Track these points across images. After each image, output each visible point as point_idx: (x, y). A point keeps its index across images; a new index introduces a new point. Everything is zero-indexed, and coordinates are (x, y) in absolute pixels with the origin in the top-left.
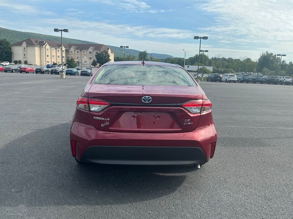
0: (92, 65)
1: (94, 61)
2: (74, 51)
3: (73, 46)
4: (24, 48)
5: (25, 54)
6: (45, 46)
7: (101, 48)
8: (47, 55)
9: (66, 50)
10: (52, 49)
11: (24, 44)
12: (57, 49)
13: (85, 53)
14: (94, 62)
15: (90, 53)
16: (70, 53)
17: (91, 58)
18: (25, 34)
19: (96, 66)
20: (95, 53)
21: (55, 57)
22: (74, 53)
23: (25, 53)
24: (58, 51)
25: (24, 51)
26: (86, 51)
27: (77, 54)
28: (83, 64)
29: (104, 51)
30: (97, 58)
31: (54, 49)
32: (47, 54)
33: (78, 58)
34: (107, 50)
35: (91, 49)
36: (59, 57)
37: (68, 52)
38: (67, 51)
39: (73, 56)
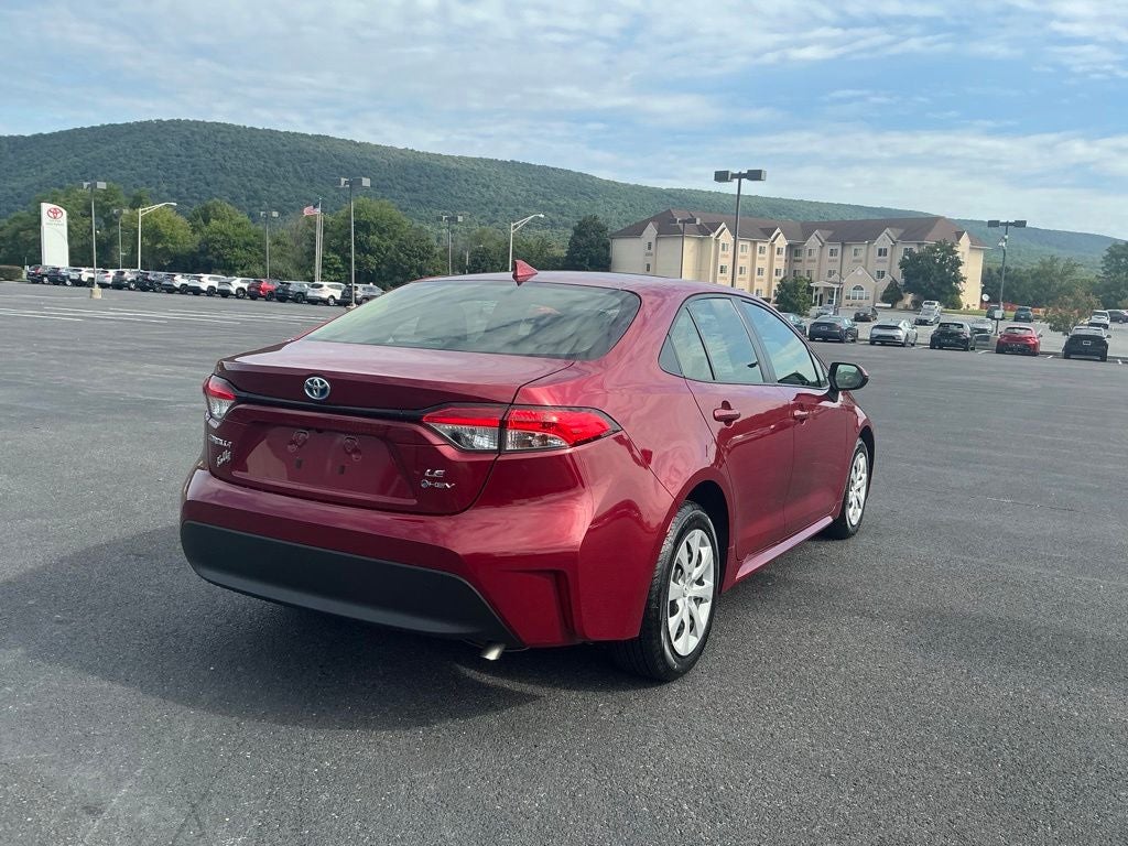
0: (884, 299)
1: (893, 284)
2: (818, 248)
3: (819, 229)
4: (650, 244)
5: (648, 266)
6: (718, 236)
7: (929, 230)
8: (722, 267)
9: (790, 247)
10: (740, 243)
11: (651, 231)
12: (759, 245)
13: (862, 255)
14: (893, 287)
15: (882, 252)
16: (805, 256)
17: (881, 274)
18: (670, 195)
19: (900, 305)
20: (899, 254)
21: (747, 275)
22: (821, 255)
23: (650, 260)
24: (762, 250)
25: (647, 255)
26: (864, 248)
27: (830, 261)
28: (848, 298)
29: (939, 244)
30: (905, 274)
31: (748, 244)
32: (722, 262)
33: (831, 273)
34: (954, 239)
35: (883, 241)
36: (760, 271)
37: (797, 253)
38: (793, 250)
39: (813, 267)
